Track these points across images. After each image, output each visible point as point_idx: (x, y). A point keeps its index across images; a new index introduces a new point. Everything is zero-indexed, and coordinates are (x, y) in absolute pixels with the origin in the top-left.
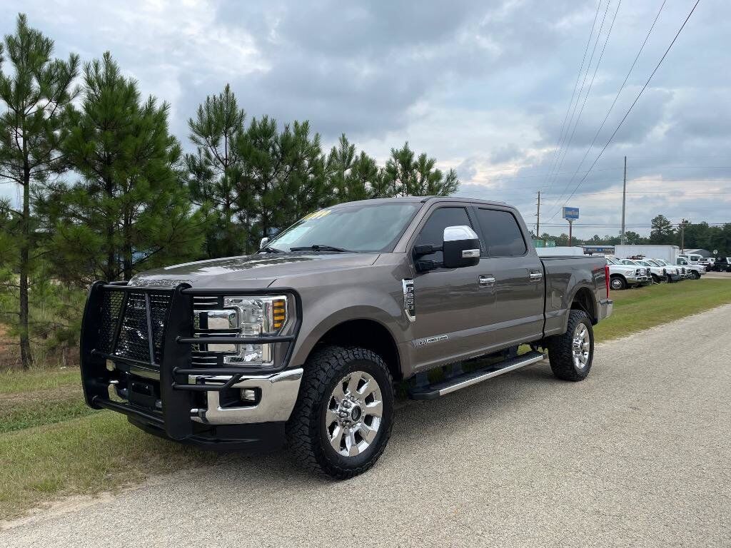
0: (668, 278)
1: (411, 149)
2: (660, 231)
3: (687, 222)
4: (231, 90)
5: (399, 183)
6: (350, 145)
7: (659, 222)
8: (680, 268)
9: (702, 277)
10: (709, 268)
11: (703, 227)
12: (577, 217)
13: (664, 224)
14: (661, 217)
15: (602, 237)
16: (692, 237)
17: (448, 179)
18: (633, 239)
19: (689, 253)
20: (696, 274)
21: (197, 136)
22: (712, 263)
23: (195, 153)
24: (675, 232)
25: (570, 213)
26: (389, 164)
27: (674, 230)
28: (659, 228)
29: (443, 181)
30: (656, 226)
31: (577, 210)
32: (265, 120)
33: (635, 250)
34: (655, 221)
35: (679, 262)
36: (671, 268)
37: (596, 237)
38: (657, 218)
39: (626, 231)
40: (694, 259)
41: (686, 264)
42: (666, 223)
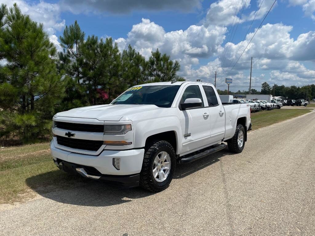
0: (268, 108)
1: (160, 52)
2: (265, 89)
3: (276, 85)
4: (78, 23)
5: (155, 67)
6: (133, 49)
7: (265, 85)
8: (272, 104)
9: (281, 108)
10: (284, 105)
11: (283, 87)
12: (231, 83)
15: (242, 91)
16: (278, 91)
17: (175, 64)
18: (254, 92)
19: (276, 98)
20: (279, 107)
21: (63, 44)
22: (286, 102)
23: (63, 52)
24: (271, 89)
25: (228, 81)
26: (150, 58)
27: (271, 88)
28: (265, 87)
29: (173, 65)
30: (263, 87)
31: (231, 79)
32: (93, 37)
33: (255, 96)
34: (263, 84)
35: (272, 101)
36: (269, 104)
37: (239, 91)
38: (264, 84)
39: (251, 89)
40: (278, 101)
41: (275, 102)
42: (268, 85)
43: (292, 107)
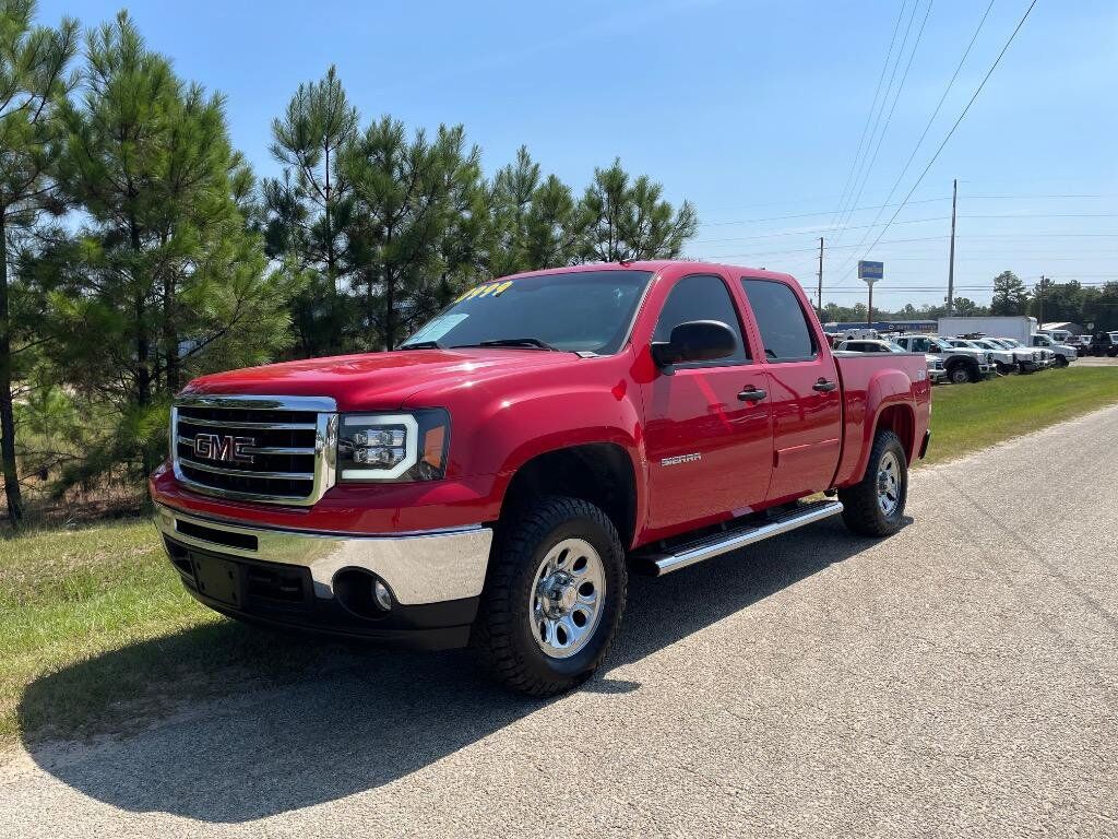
0: (1024, 367)
1: (625, 168)
2: (1007, 295)
3: (1048, 280)
4: (338, 75)
5: (604, 224)
6: (532, 164)
7: (1006, 282)
8: (1038, 350)
9: (1071, 364)
10: (1082, 352)
11: (1072, 288)
12: (880, 276)
13: (1013, 286)
14: (1008, 275)
15: (918, 307)
16: (1055, 303)
17: (682, 215)
18: (966, 309)
19: (1050, 327)
20: (1061, 360)
21: (283, 149)
22: (1087, 343)
23: (281, 179)
24: (1029, 297)
25: (869, 270)
26: (590, 191)
27: (1028, 294)
28: (1006, 290)
29: (673, 219)
30: (1000, 289)
31: (880, 265)
32: (386, 122)
33: (969, 325)
34: (999, 280)
35: (1036, 341)
36: (1024, 351)
37: (909, 307)
38: (1002, 276)
39: (954, 297)
40: (1059, 337)
41: (1046, 345)
42: (1016, 284)
43: (1112, 359)
